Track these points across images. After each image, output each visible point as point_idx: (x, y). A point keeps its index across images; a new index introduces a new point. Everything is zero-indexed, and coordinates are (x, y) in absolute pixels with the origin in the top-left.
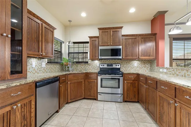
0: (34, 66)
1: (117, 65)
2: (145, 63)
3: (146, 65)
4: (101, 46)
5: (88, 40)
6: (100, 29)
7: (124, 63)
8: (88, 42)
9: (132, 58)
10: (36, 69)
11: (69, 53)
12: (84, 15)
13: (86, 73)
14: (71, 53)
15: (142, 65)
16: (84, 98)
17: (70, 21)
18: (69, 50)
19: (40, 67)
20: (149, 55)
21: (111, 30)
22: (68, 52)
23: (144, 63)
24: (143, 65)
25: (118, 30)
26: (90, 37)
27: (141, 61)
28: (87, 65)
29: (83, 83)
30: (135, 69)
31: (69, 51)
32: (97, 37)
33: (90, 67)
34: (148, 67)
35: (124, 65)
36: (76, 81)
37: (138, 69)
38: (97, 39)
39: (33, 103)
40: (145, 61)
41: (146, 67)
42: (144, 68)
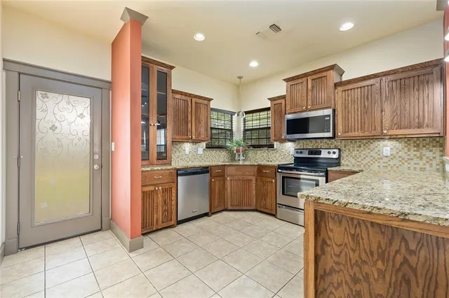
0: (187, 152)
1: (331, 151)
2: (421, 147)
3: (424, 151)
4: (289, 113)
5: (268, 104)
6: (287, 80)
7: (353, 147)
8: (268, 109)
9: (361, 135)
10: (190, 156)
11: (245, 131)
12: (254, 64)
13: (258, 165)
14: (248, 130)
15: (409, 150)
16: (256, 210)
17: (240, 78)
18: (245, 124)
19: (195, 154)
20: (418, 123)
21: (309, 78)
22: (242, 128)
23: (418, 146)
24: (412, 153)
25: (324, 74)
26: (271, 100)
27: (406, 140)
28: (271, 152)
29: (254, 182)
30: (384, 163)
31: (245, 127)
32: (283, 97)
33: (277, 155)
34: (434, 158)
35: (354, 151)
36: (241, 178)
37: (395, 161)
38: (283, 101)
39: (174, 191)
40: (421, 139)
41: (424, 158)
42: (416, 160)
